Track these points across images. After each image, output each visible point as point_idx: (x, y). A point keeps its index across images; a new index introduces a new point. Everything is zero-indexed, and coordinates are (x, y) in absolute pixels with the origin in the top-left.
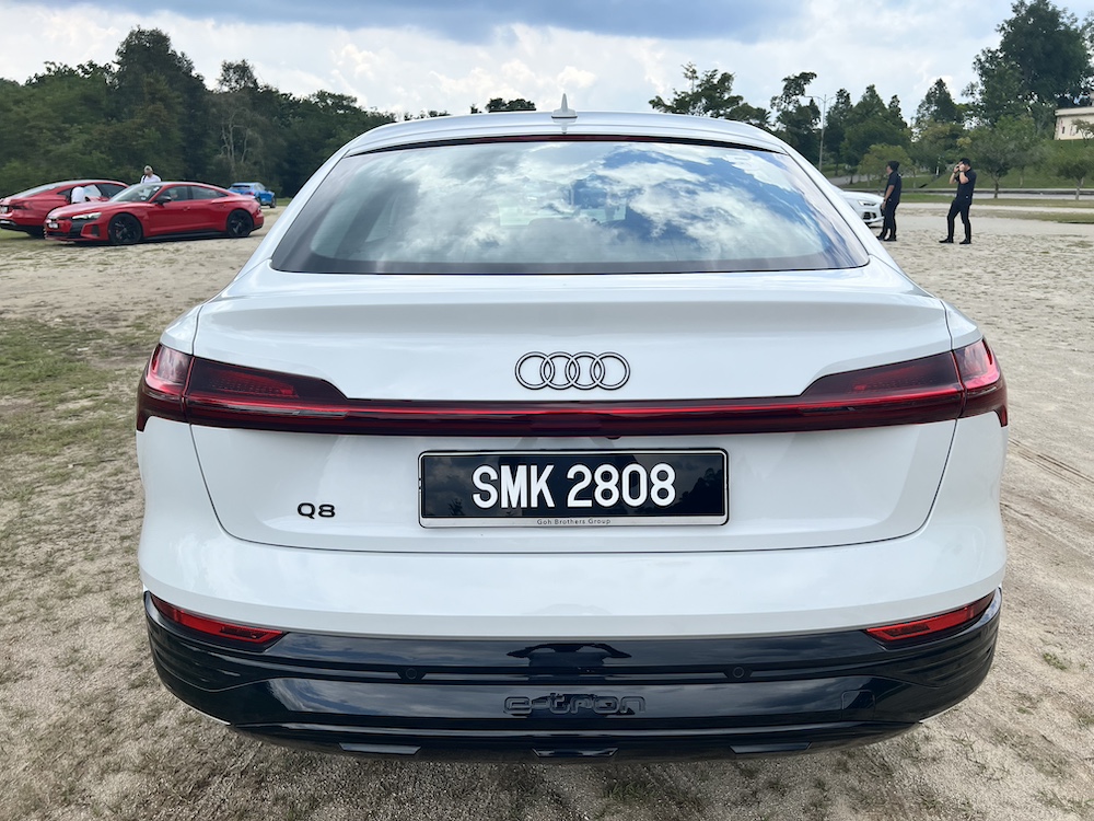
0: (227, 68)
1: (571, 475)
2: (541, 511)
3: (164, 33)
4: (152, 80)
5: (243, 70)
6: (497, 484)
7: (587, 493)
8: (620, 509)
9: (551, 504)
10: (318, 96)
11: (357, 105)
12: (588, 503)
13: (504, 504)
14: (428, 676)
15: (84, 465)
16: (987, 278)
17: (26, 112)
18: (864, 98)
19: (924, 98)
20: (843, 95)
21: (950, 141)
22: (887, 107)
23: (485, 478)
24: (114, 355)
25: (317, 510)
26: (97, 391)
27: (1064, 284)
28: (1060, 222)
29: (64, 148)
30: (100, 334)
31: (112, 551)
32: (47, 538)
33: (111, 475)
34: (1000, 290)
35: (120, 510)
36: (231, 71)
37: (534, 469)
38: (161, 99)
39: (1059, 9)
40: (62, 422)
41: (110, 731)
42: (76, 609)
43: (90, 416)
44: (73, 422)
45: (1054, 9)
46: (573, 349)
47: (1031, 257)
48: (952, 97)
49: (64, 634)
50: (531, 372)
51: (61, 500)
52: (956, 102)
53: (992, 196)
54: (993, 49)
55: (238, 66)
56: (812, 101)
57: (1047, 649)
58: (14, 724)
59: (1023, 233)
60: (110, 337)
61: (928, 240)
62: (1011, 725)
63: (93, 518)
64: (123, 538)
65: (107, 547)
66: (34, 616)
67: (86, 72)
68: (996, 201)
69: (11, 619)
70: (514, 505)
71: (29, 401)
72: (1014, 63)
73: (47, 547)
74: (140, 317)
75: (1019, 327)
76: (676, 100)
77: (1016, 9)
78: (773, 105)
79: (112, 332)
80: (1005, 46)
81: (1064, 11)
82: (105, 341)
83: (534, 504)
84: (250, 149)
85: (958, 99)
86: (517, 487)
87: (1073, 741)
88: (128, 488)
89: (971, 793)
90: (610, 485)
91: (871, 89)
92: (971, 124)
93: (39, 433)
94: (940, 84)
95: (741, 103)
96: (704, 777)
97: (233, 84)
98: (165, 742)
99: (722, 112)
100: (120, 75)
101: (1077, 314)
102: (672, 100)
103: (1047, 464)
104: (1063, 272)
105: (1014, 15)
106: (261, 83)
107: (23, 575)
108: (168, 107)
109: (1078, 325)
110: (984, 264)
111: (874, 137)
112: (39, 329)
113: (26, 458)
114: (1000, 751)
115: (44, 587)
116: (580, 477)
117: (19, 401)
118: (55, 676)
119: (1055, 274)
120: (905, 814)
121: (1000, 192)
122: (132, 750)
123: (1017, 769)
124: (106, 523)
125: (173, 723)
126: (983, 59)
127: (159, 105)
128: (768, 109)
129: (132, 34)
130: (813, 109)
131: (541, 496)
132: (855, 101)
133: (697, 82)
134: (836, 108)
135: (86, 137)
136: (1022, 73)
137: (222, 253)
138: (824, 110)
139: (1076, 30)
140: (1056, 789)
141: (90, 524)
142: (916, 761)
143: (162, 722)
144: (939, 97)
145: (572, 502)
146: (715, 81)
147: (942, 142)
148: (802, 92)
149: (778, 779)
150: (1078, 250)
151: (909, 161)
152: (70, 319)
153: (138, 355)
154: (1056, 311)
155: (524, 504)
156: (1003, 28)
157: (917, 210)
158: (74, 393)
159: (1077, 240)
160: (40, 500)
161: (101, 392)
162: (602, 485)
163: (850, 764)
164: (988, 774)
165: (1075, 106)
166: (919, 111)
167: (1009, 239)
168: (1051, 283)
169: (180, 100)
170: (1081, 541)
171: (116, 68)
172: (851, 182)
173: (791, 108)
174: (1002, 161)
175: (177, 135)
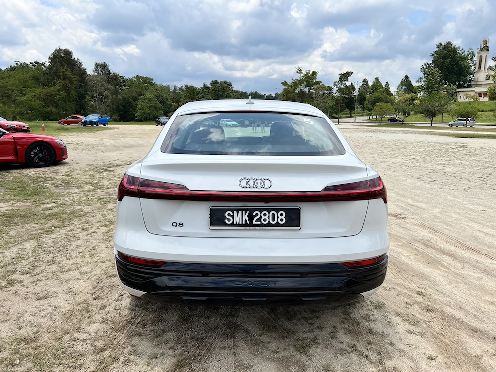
0: (97, 65)
1: (254, 214)
2: (246, 225)
3: (70, 50)
4: (64, 70)
5: (104, 67)
6: (232, 217)
7: (259, 220)
8: (269, 224)
9: (248, 223)
10: (136, 78)
11: (153, 82)
12: (260, 223)
13: (235, 223)
14: (210, 275)
15: (58, 227)
16: (421, 160)
17: (6, 83)
18: (374, 83)
19: (400, 83)
20: (365, 82)
21: (411, 102)
22: (384, 87)
23: (229, 215)
24: (60, 187)
25: (178, 224)
26: (56, 201)
27: (452, 163)
28: (456, 137)
29: (23, 98)
30: (52, 179)
31: (76, 257)
32: (50, 252)
33: (69, 231)
34: (425, 165)
35: (76, 243)
36: (99, 67)
37: (244, 212)
38: (68, 79)
39: (457, 46)
40: (45, 212)
41: (89, 312)
42: (67, 276)
43: (56, 210)
44: (50, 212)
45: (454, 47)
46: (256, 177)
47: (441, 152)
48: (412, 83)
49: (65, 283)
50: (244, 183)
51: (52, 240)
52: (414, 85)
53: (430, 125)
54: (429, 63)
55: (102, 65)
56: (352, 83)
57: (420, 290)
58: (54, 310)
59: (439, 142)
60: (57, 179)
61: (399, 144)
62: (402, 312)
63: (67, 246)
64: (80, 253)
65: (74, 256)
66: (52, 278)
67: (33, 65)
68: (431, 128)
69: (44, 279)
70: (237, 223)
71: (29, 204)
72: (438, 69)
73: (51, 255)
74: (68, 172)
75: (430, 180)
76: (293, 82)
77: (438, 47)
78: (334, 85)
79: (57, 177)
80: (434, 61)
81: (459, 48)
82: (55, 181)
83: (243, 223)
84: (106, 100)
85: (415, 84)
86: (238, 218)
87: (423, 316)
88: (78, 236)
89: (385, 330)
90: (266, 217)
91: (377, 79)
92: (420, 94)
93: (37, 216)
94: (407, 77)
95: (321, 84)
96: (296, 325)
97: (100, 72)
98: (109, 315)
99: (313, 88)
100: (49, 68)
101: (455, 175)
102: (291, 82)
103: (431, 230)
104: (453, 158)
105: (438, 49)
106: (111, 72)
107: (45, 265)
108: (71, 82)
109: (455, 180)
110: (421, 154)
111: (379, 100)
112: (26, 176)
113: (34, 225)
114: (397, 318)
115: (54, 268)
116: (257, 215)
117: (25, 204)
118: (65, 296)
119: (449, 159)
120: (362, 335)
121: (433, 124)
122: (98, 317)
123: (402, 324)
124: (72, 248)
125: (111, 309)
126: (425, 67)
127: (67, 81)
128: (333, 87)
129: (56, 50)
130: (352, 88)
131: (245, 220)
132: (370, 84)
133: (302, 75)
134: (362, 87)
135: (33, 94)
136: (441, 73)
137: (97, 146)
138: (357, 88)
139: (464, 55)
140: (414, 329)
141: (66, 248)
142: (368, 321)
143: (107, 309)
144: (406, 83)
145: (255, 222)
146: (310, 75)
147: (408, 102)
148: (347, 80)
149: (321, 326)
150: (461, 149)
151: (393, 110)
152: (38, 172)
153: (69, 187)
154: (446, 174)
155: (240, 223)
156: (433, 55)
157: (396, 131)
158: (47, 201)
159: (461, 145)
160: (44, 239)
161: (58, 201)
162: (264, 217)
163: (345, 322)
164: (392, 325)
165: (465, 87)
166: (398, 89)
167: (433, 144)
168: (447, 163)
169: (76, 79)
170: (439, 256)
171: (47, 64)
172: (369, 119)
173: (342, 86)
174: (433, 111)
175: (74, 93)
